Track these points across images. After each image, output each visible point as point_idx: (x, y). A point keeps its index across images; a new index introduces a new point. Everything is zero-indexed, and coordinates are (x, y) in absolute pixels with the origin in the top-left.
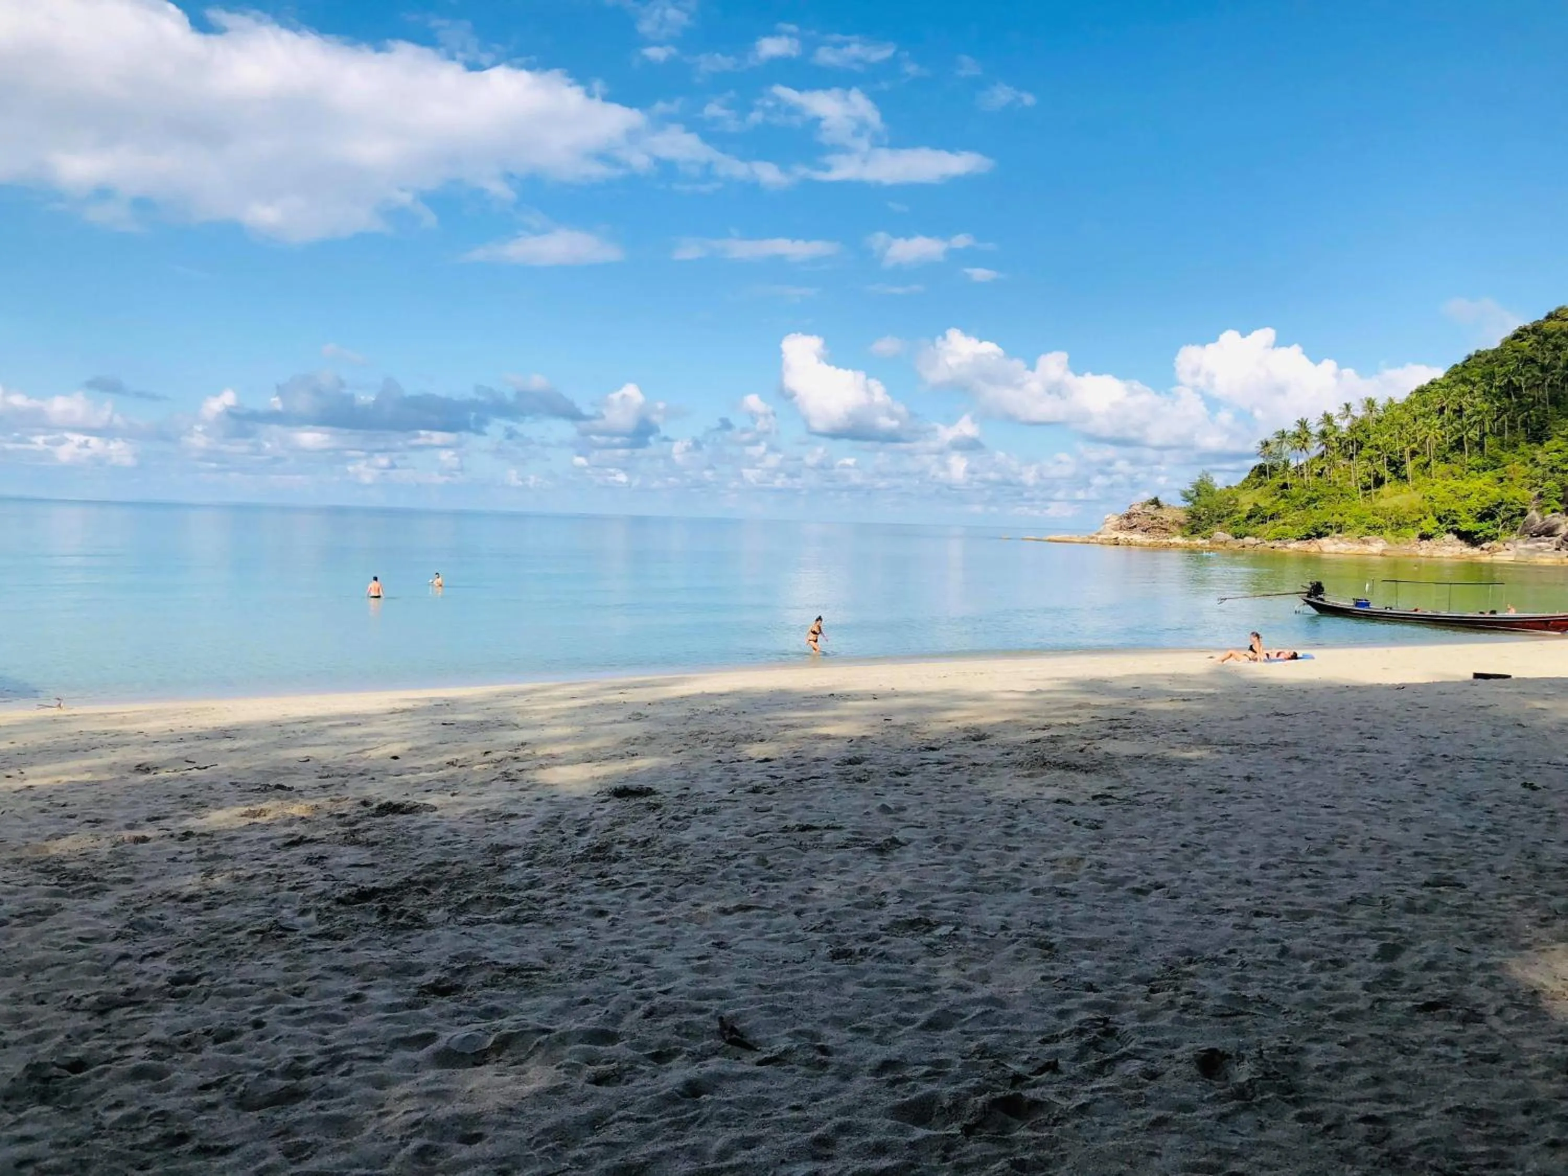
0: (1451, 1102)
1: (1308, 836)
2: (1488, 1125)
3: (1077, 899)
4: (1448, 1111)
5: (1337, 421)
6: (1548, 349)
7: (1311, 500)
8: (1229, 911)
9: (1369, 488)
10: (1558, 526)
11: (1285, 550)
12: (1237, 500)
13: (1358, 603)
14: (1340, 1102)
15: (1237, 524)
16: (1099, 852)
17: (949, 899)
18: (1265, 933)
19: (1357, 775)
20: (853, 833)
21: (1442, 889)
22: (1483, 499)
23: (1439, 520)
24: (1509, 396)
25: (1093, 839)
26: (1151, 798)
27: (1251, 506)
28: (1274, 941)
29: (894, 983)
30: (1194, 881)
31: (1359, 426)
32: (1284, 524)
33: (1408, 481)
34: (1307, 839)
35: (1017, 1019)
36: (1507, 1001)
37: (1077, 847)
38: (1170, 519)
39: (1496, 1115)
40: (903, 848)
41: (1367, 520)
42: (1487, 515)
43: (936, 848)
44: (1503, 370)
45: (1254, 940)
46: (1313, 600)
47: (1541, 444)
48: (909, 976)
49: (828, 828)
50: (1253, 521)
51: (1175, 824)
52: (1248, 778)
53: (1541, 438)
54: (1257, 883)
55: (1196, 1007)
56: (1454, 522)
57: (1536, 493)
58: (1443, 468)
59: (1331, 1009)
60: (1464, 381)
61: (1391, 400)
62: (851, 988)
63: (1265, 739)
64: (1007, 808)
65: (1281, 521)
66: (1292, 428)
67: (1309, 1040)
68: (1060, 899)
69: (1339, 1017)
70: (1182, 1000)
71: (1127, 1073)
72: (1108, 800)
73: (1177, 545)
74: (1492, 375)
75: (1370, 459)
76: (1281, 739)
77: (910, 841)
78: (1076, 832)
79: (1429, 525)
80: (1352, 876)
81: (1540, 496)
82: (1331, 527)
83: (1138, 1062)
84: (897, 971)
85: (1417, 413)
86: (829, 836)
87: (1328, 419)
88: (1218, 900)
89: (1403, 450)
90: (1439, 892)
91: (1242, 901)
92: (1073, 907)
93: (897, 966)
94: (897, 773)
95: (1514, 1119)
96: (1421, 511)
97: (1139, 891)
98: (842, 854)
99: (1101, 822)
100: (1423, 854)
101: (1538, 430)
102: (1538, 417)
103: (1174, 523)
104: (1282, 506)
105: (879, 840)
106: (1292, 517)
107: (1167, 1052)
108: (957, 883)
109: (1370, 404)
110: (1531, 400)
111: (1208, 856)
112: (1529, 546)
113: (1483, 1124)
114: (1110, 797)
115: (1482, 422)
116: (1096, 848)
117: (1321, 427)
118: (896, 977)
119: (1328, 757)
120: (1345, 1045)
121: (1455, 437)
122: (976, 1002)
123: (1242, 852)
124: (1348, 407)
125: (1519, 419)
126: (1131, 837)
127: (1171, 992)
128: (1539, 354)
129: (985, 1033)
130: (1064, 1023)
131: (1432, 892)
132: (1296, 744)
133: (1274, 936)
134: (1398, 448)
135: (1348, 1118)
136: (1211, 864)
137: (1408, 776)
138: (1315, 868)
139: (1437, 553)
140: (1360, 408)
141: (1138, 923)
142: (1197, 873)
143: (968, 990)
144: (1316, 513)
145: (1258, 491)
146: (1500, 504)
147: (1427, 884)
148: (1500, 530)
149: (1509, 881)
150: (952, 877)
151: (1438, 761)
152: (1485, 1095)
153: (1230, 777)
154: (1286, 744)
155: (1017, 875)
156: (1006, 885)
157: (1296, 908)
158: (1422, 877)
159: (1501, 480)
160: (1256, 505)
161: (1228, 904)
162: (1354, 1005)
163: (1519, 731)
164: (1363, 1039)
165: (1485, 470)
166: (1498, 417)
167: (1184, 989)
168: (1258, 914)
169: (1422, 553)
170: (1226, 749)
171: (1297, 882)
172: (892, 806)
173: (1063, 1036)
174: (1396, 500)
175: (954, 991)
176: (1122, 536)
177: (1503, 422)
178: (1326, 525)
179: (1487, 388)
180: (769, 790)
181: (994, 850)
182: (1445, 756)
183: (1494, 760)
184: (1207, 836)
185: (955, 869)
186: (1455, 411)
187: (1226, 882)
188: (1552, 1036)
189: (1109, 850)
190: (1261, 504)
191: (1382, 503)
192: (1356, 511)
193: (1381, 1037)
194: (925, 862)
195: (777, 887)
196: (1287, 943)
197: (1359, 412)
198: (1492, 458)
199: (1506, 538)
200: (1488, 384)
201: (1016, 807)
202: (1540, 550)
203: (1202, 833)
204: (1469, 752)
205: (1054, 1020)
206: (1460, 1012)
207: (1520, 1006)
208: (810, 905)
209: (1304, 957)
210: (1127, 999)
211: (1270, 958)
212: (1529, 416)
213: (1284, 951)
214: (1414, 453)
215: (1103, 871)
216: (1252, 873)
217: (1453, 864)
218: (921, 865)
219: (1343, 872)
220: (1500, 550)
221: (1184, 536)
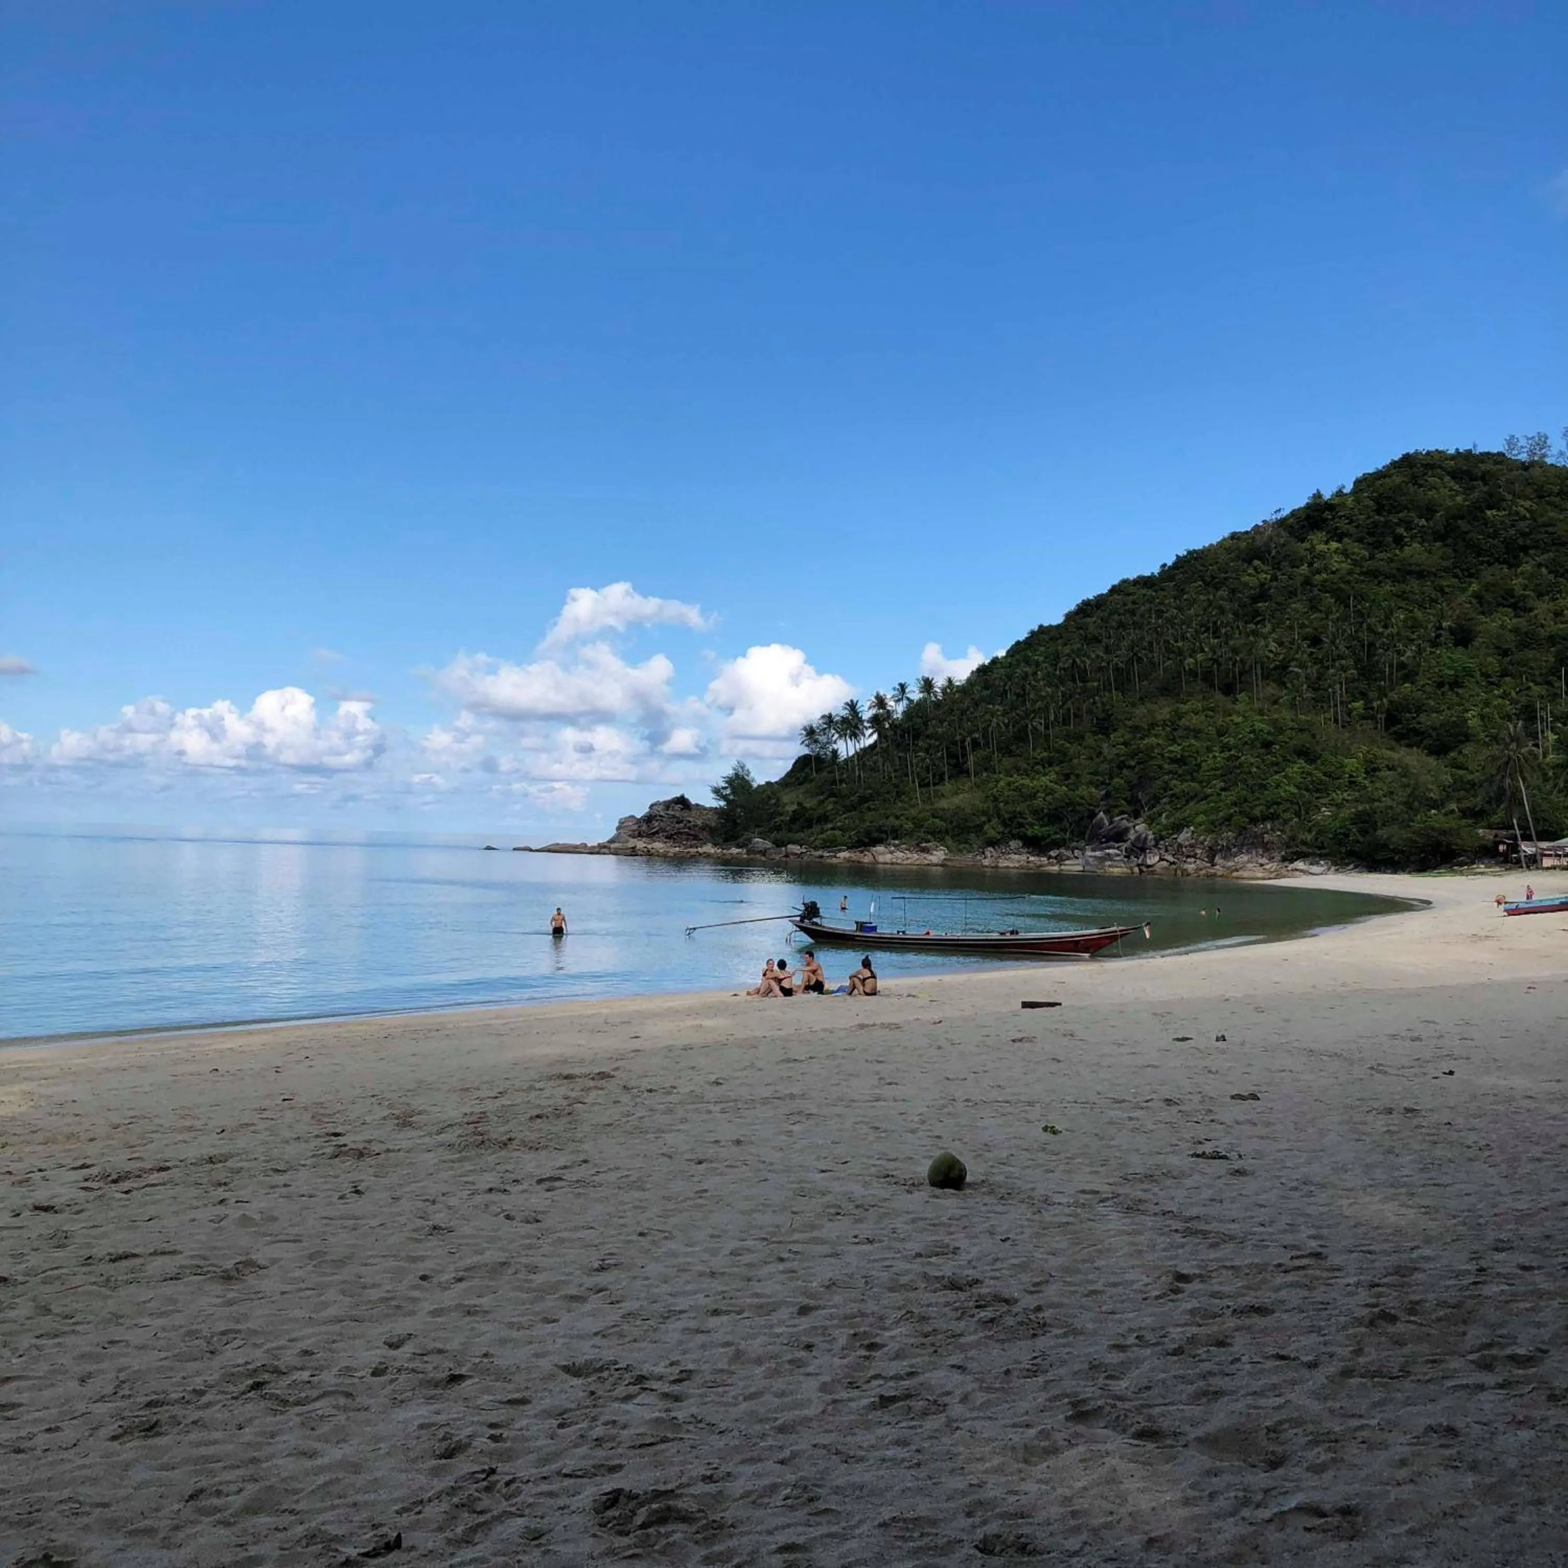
0: (886, 1514)
1: (794, 1209)
2: (922, 1535)
3: (490, 1317)
4: (883, 1525)
5: (891, 704)
6: (1112, 628)
7: (864, 800)
8: (681, 1312)
9: (928, 785)
10: (1127, 830)
11: (834, 861)
12: (778, 800)
13: (861, 926)
14: (760, 1533)
15: (778, 828)
16: (531, 1252)
17: (314, 1334)
18: (719, 1337)
19: (865, 1129)
20: (192, 1257)
21: (933, 1259)
22: (1049, 798)
23: (1005, 824)
24: (1074, 680)
25: (527, 1236)
26: (613, 1177)
27: (795, 807)
28: (727, 1344)
29: (207, 1459)
30: (647, 1278)
31: (915, 711)
32: (833, 829)
33: (969, 776)
34: (793, 1213)
35: (376, 1484)
36: (976, 1385)
37: (502, 1249)
38: (699, 823)
39: (933, 1523)
40: (261, 1272)
41: (926, 824)
42: (1054, 817)
43: (310, 1267)
44: (1067, 650)
45: (703, 1347)
46: (807, 923)
47: (1108, 736)
48: (230, 1447)
49: (155, 1254)
50: (796, 826)
51: (635, 1207)
52: (738, 1142)
53: (1107, 728)
54: (723, 1274)
55: (613, 1438)
56: (1021, 825)
57: (1103, 792)
58: (1007, 762)
59: (776, 1419)
60: (1027, 661)
61: (950, 681)
62: (139, 1474)
63: (766, 1092)
64: (420, 1204)
65: (830, 826)
66: (841, 712)
67: (743, 1462)
68: (468, 1319)
69: (782, 1430)
70: (599, 1431)
71: (504, 1536)
72: (557, 1184)
73: (708, 856)
74: (1057, 657)
75: (927, 751)
76: (787, 1092)
77: (274, 1261)
78: (507, 1229)
79: (992, 830)
80: (836, 1255)
81: (1107, 796)
82: (886, 832)
83: (520, 1521)
84: (215, 1442)
85: (977, 697)
86: (158, 1265)
87: (880, 702)
88: (671, 1300)
89: (963, 741)
90: (929, 1263)
91: (701, 1299)
92: (484, 1327)
93: (217, 1435)
94: (277, 1171)
95: (954, 1524)
96: (984, 813)
97: (573, 1298)
98: (170, 1289)
99: (543, 1212)
100: (921, 1219)
101: (1104, 719)
102: (1103, 704)
103: (703, 828)
104: (830, 807)
105: (229, 1264)
106: (842, 820)
107: (561, 1502)
108: (332, 1311)
109: (928, 685)
110: (1095, 684)
111: (672, 1245)
112: (1098, 853)
113: (916, 1535)
114: (560, 1179)
115: (1047, 709)
116: (530, 1247)
117: (873, 711)
118: (211, 1450)
119: (838, 1110)
120: (782, 1462)
121: (1017, 726)
122: (321, 1470)
123: (712, 1236)
124: (903, 687)
125: (1084, 707)
126: (576, 1229)
127: (584, 1425)
128: (1103, 631)
129: (325, 1510)
130: (435, 1481)
131: (923, 1264)
132: (803, 1096)
133: (729, 1338)
134: (958, 738)
135: (764, 1550)
136: (674, 1255)
137: (924, 1127)
138: (795, 1248)
139: (1003, 863)
140: (917, 690)
141: (561, 1341)
142: (654, 1269)
143: (312, 1455)
144: (869, 816)
145: (802, 789)
146: (1068, 805)
147: (919, 1255)
148: (1068, 835)
149: (1009, 1242)
150: (326, 1305)
151: (960, 1105)
152: (928, 1500)
153: (717, 1142)
154: (792, 1096)
155: (416, 1294)
156: (398, 1307)
157: (762, 1300)
158: (914, 1246)
159: (1067, 777)
160: (799, 804)
161: (682, 1303)
162: (806, 1412)
163: (1054, 1067)
164: (804, 1451)
165: (1050, 765)
166: (1064, 704)
167: (603, 1419)
168: (716, 1313)
169: (986, 862)
170: (718, 1108)
171: (771, 1268)
172: (257, 1217)
173: (430, 1500)
174: (956, 800)
175: (292, 1459)
176: (640, 844)
177: (1069, 710)
178: (880, 830)
179: (1050, 669)
180: (77, 1208)
181: (391, 1263)
182: (967, 1100)
183: (1019, 1101)
184: (673, 1221)
185: (331, 1295)
186: (1018, 695)
187: (686, 1276)
188: (1016, 1420)
189: (546, 1249)
190: (807, 805)
191: (944, 804)
192: (913, 812)
193: (824, 1447)
194: (288, 1288)
195: (59, 1344)
196: (743, 1346)
197: (915, 694)
198: (1057, 751)
199: (1074, 844)
200: (1052, 665)
201: (434, 1202)
202: (1109, 857)
203: (667, 1217)
204: (995, 1094)
205: (422, 1479)
206: (921, 1403)
207: (989, 1389)
208: (103, 1366)
209: (759, 1361)
210: (527, 1440)
211: (720, 1366)
212: (1094, 703)
213: (738, 1356)
214: (975, 744)
215: (532, 1276)
216: (718, 1263)
217: (952, 1229)
218: (283, 1293)
219: (826, 1249)
220: (1069, 859)
221: (715, 845)
